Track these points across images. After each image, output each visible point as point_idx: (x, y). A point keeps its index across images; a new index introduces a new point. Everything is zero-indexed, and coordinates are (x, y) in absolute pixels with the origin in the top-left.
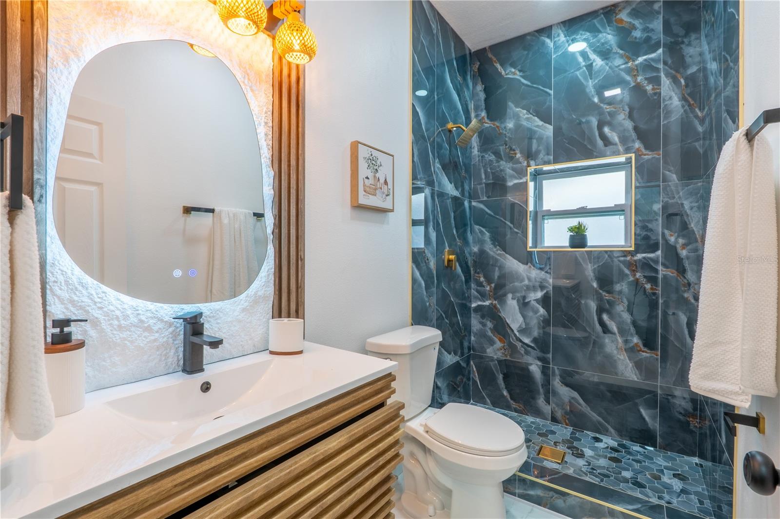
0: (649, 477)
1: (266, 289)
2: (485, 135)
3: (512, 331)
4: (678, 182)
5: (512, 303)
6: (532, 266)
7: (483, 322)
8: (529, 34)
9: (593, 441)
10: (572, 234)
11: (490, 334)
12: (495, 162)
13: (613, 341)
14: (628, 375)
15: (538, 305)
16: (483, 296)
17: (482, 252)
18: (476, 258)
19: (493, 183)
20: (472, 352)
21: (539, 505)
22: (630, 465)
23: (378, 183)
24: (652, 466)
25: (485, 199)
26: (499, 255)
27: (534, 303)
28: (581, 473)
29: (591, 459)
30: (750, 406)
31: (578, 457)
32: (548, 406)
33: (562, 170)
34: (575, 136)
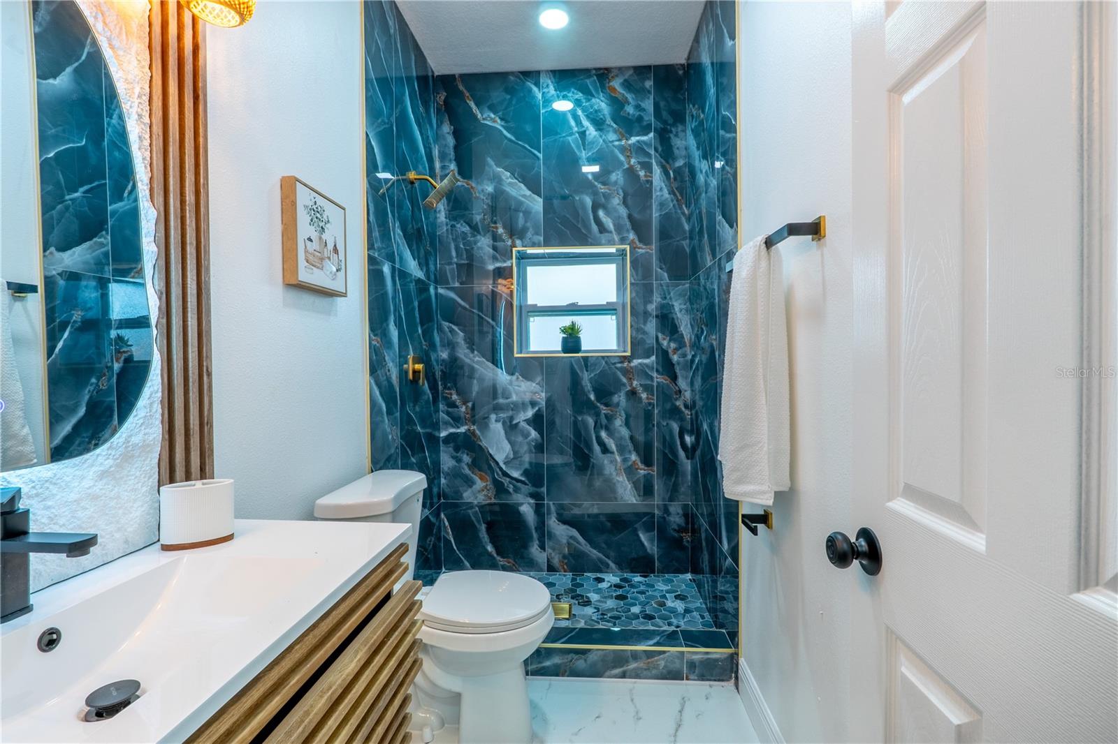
0: (656, 606)
1: (147, 431)
2: (455, 196)
3: (497, 463)
4: (668, 281)
5: (497, 428)
6: (520, 377)
7: (457, 457)
8: (512, 73)
9: (595, 583)
10: (565, 336)
11: (467, 471)
12: (470, 235)
13: (611, 462)
14: (627, 498)
15: (528, 427)
16: (457, 420)
17: (454, 360)
18: (446, 368)
19: (467, 264)
20: (443, 501)
21: (557, 675)
22: (636, 599)
23: (325, 250)
24: (656, 594)
25: (457, 285)
26: (478, 362)
27: (523, 424)
28: (593, 623)
29: (598, 604)
30: (773, 503)
31: (585, 606)
32: (543, 552)
33: (551, 256)
34: (568, 216)
